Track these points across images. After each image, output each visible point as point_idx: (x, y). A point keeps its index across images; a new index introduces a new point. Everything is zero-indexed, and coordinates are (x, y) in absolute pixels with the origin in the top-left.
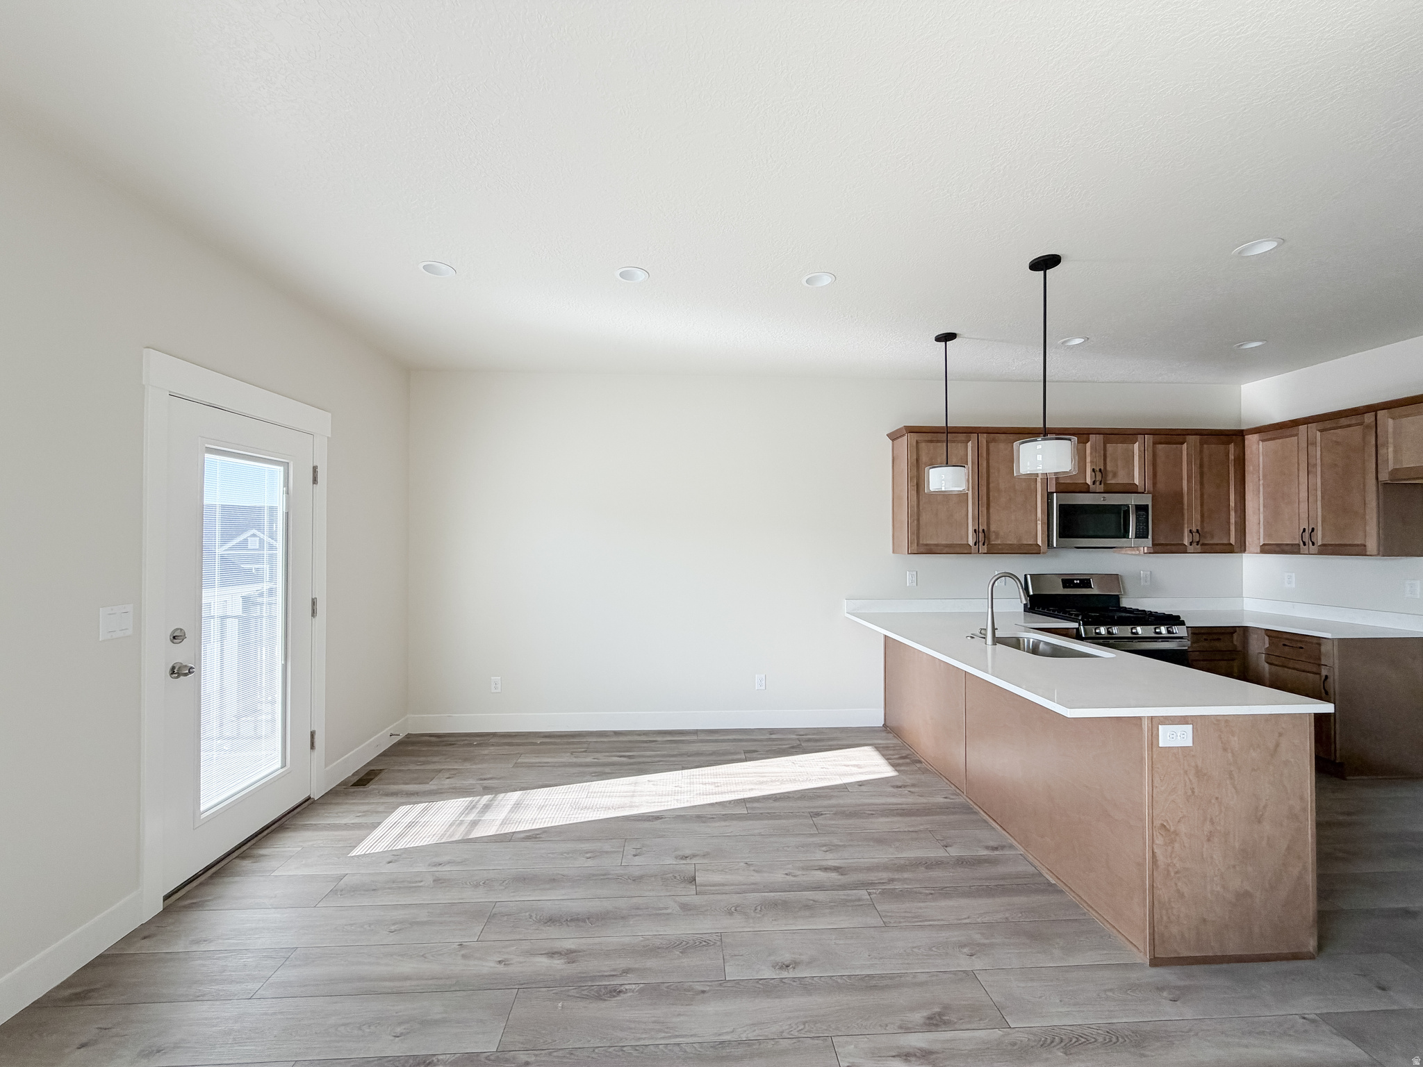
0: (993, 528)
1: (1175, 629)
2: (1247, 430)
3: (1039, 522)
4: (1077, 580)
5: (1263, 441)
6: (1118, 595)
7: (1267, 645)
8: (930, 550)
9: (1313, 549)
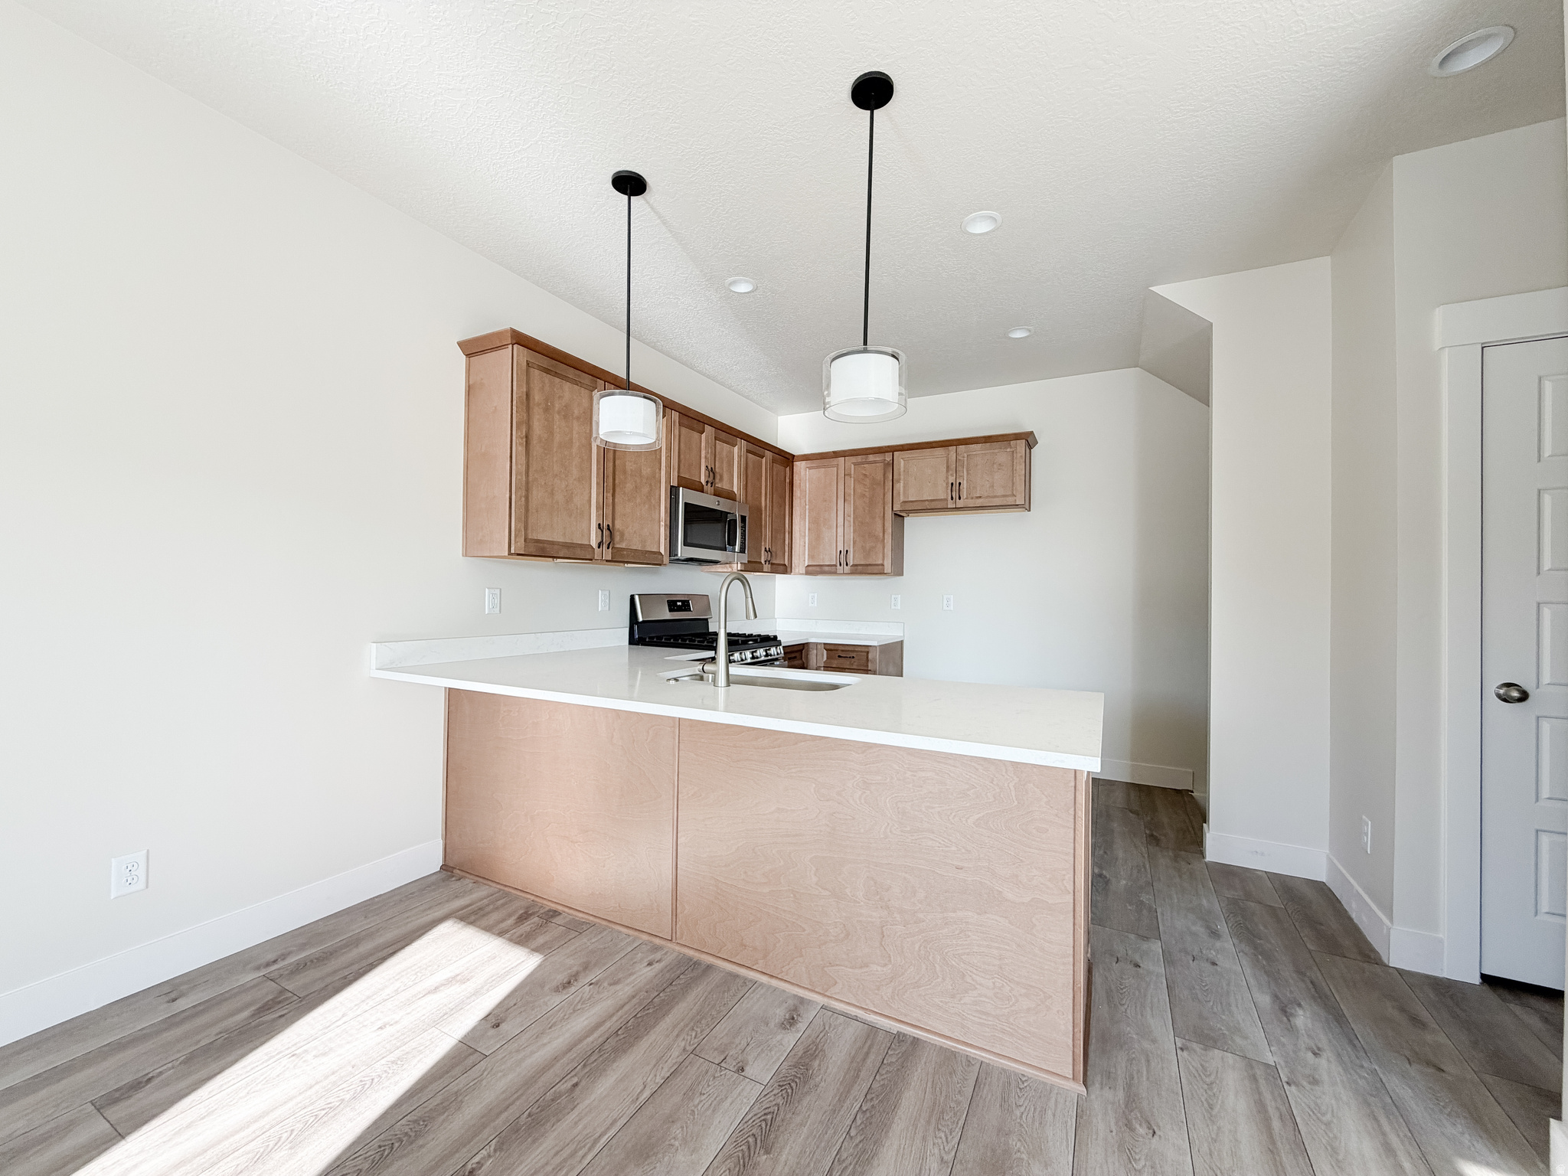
0: (618, 525)
1: (773, 651)
2: (798, 456)
3: (662, 523)
4: (679, 601)
5: (810, 468)
6: (707, 619)
7: (825, 659)
8: (540, 550)
9: (847, 569)
